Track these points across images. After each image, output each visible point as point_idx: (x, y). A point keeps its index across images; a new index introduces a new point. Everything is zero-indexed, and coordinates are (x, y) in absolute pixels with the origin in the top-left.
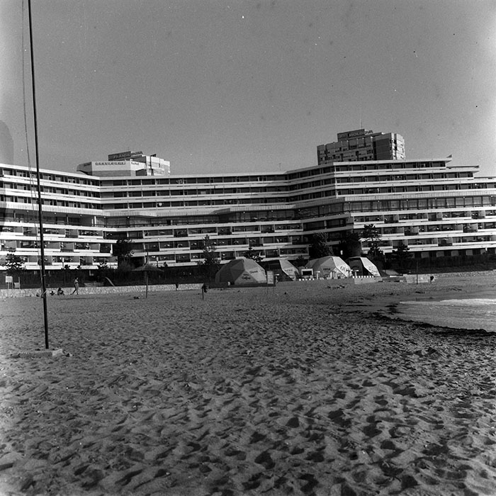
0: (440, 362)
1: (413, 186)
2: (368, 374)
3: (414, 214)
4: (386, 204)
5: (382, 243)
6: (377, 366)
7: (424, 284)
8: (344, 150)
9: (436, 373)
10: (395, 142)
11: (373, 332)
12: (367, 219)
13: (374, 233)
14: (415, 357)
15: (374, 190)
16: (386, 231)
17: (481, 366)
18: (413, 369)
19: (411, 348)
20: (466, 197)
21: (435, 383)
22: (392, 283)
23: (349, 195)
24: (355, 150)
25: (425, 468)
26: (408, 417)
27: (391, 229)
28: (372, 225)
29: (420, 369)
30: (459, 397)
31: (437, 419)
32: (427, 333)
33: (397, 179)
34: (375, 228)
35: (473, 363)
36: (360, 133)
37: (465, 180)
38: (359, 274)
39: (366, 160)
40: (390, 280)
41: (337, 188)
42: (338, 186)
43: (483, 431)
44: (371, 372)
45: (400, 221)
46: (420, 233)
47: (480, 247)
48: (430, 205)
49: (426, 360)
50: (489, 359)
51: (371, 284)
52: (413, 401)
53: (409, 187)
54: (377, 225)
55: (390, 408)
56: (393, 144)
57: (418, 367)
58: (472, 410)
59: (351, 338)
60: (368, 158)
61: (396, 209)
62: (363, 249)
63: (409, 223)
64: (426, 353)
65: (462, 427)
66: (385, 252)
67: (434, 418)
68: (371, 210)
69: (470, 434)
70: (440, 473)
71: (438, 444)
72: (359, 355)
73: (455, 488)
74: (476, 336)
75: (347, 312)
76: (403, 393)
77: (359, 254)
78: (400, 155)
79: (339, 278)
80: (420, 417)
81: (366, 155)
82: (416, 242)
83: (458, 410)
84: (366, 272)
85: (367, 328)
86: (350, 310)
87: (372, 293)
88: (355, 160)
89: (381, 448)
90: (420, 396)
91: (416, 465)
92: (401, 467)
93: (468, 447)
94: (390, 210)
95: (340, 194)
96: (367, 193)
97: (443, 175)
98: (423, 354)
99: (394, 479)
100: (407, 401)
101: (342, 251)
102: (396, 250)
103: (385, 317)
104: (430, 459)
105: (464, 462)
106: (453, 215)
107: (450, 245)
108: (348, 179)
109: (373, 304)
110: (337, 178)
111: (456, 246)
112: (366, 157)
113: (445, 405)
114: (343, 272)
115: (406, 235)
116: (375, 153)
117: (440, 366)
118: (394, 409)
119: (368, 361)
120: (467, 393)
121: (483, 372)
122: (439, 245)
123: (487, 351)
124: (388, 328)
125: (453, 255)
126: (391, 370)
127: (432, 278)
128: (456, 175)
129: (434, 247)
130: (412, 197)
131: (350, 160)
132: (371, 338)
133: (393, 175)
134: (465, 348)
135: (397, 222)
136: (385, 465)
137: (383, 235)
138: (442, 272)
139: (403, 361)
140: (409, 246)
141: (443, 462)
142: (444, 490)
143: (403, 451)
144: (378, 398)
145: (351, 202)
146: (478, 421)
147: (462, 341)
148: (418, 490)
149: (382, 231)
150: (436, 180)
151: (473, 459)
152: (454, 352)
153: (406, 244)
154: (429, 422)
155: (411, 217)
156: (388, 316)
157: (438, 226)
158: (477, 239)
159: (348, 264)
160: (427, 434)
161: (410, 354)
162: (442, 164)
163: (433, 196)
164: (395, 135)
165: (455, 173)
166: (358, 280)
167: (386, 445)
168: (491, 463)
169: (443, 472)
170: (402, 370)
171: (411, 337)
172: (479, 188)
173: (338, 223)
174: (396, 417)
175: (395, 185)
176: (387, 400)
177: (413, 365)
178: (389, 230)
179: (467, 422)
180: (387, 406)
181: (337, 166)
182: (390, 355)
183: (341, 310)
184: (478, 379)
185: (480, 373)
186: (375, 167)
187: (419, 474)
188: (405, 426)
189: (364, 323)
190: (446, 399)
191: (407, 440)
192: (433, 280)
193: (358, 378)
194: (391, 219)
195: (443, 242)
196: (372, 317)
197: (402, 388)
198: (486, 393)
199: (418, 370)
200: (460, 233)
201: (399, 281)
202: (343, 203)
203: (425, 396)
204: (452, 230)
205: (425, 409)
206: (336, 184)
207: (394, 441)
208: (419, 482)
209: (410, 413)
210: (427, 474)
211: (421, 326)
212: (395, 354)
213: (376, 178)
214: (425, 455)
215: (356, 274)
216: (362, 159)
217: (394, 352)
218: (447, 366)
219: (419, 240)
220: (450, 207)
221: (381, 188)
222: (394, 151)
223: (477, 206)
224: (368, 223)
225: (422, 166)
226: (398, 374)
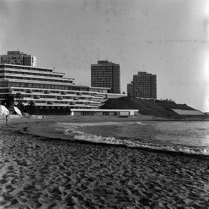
0: (40, 151)
1: (39, 78)
2: (8, 157)
3: (38, 90)
4: (26, 85)
5: (24, 101)
6: (12, 153)
7: (40, 119)
8: (10, 59)
9: (37, 156)
10: (33, 59)
11: (15, 139)
12: (18, 90)
13: (21, 96)
14: (30, 149)
15: (22, 78)
16: (26, 96)
17: (56, 153)
18: (28, 154)
19: (30, 145)
20: (59, 85)
21: (36, 160)
22: (27, 118)
23: (11, 79)
24: (15, 60)
25: (23, 195)
26: (21, 174)
27: (28, 96)
28: (20, 93)
29: (31, 154)
30: (44, 165)
31: (33, 175)
32: (38, 139)
33: (32, 75)
34: (21, 95)
35: (53, 151)
36: (18, 53)
37: (59, 79)
38: (12, 114)
39: (20, 65)
40: (26, 117)
41: (5, 75)
42: (6, 74)
43: (50, 178)
44: (9, 156)
45: (32, 92)
46: (40, 98)
47: (63, 106)
48: (45, 87)
49: (34, 150)
50: (59, 150)
51: (17, 118)
52: (25, 167)
53: (37, 78)
54: (22, 93)
55: (14, 171)
56: (32, 60)
57: (31, 153)
58: (48, 170)
59: (4, 141)
60: (21, 64)
61: (31, 87)
62: (15, 103)
63: (36, 94)
64: (35, 147)
65: (42, 177)
66: (25, 105)
67: (32, 174)
68: (20, 87)
69: (45, 180)
70: (29, 197)
71: (31, 185)
72: (6, 149)
73: (34, 203)
74: (57, 141)
75: (5, 130)
76: (21, 164)
77: (13, 105)
78: (34, 65)
79: (3, 115)
80: (26, 174)
81: (20, 63)
82: (38, 102)
83: (43, 170)
84: (15, 113)
85: (12, 137)
86: (6, 129)
87: (17, 122)
88: (14, 64)
89: (6, 188)
90: (28, 166)
91: (19, 195)
92: (13, 196)
93: (43, 185)
94: (28, 87)
95: (6, 78)
96: (19, 79)
97: (51, 76)
98: (34, 148)
99: (8, 202)
100: (22, 168)
101: (5, 103)
102: (30, 104)
103: (22, 132)
104: (26, 192)
105: (39, 192)
106: (54, 92)
107: (52, 104)
108: (11, 72)
109: (17, 127)
110: (6, 71)
111: (54, 105)
112: (20, 64)
113: (38, 169)
114: (5, 112)
115: (34, 98)
116: (24, 62)
117: (40, 153)
118: (15, 172)
119: (9, 151)
120: (48, 163)
121: (56, 155)
122: (47, 104)
123: (60, 147)
124: (22, 137)
125: (52, 108)
126: (19, 155)
127: (43, 117)
128: (56, 76)
129: (45, 105)
130: (38, 83)
131: (12, 64)
132: (13, 141)
133: (31, 73)
134: (52, 145)
135: (31, 93)
136: (6, 196)
137: (25, 98)
138: (48, 115)
139: (24, 151)
140: (35, 103)
141: (31, 192)
142: (29, 204)
143: (15, 189)
144: (10, 167)
145: (11, 82)
146: (49, 174)
147: (51, 143)
148: (17, 205)
149: (24, 96)
150: (48, 77)
151: (44, 190)
152: (46, 147)
153: (34, 102)
154: (30, 176)
155: (37, 91)
156: (23, 132)
157: (47, 96)
158: (62, 103)
159: (8, 109)
160: (27, 181)
161: (28, 148)
162: (51, 71)
163: (46, 83)
164: (33, 56)
165: (56, 75)
166: (12, 116)
167: (9, 187)
168: (51, 191)
169: (30, 196)
170: (23, 155)
171: (31, 141)
172: (64, 82)
173: (5, 91)
174: (16, 175)
175: (31, 77)
176: (14, 168)
177: (28, 153)
178: (27, 96)
179: (45, 175)
180: (13, 170)
181: (6, 66)
182: (19, 149)
183: (2, 129)
184: (53, 157)
185: (55, 155)
186: (23, 68)
187: (20, 198)
188: (19, 178)
189: (11, 135)
190: (39, 166)
191: (18, 184)
192: (44, 118)
193: (3, 159)
194: (28, 91)
195: (49, 103)
196: (16, 133)
197: (21, 162)
198: (55, 163)
199: (30, 155)
200: (56, 100)
201: (29, 118)
202: (8, 82)
203: (31, 165)
204: (53, 98)
205: (29, 171)
206: (5, 73)
207: (12, 185)
208: (19, 201)
209: (22, 173)
210: (23, 198)
211: (36, 136)
212: (22, 148)
213: (23, 73)
214: (25, 190)
215: (11, 113)
216: (18, 64)
217: (22, 147)
218: (42, 153)
219: (39, 101)
220: (53, 89)
221: (25, 77)
222: (32, 63)
223: (63, 89)
224: (18, 92)
225: (43, 71)
226: (21, 157)
